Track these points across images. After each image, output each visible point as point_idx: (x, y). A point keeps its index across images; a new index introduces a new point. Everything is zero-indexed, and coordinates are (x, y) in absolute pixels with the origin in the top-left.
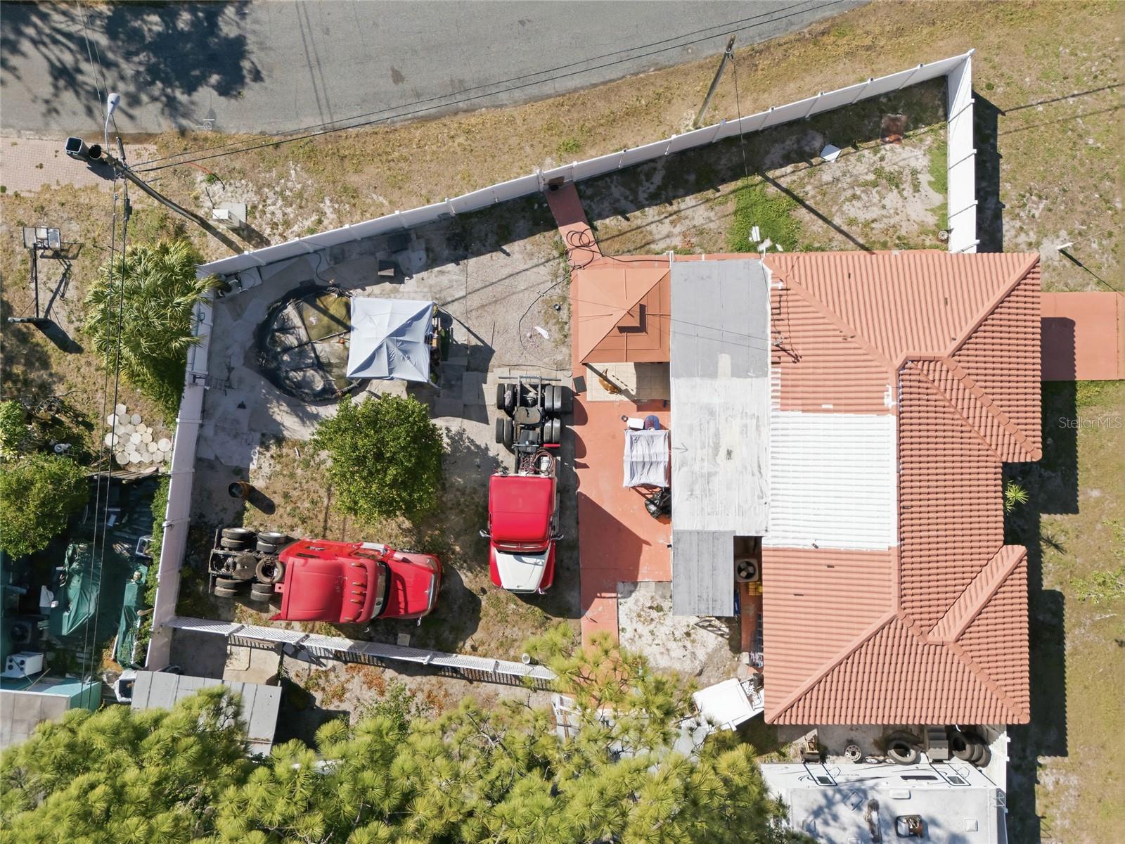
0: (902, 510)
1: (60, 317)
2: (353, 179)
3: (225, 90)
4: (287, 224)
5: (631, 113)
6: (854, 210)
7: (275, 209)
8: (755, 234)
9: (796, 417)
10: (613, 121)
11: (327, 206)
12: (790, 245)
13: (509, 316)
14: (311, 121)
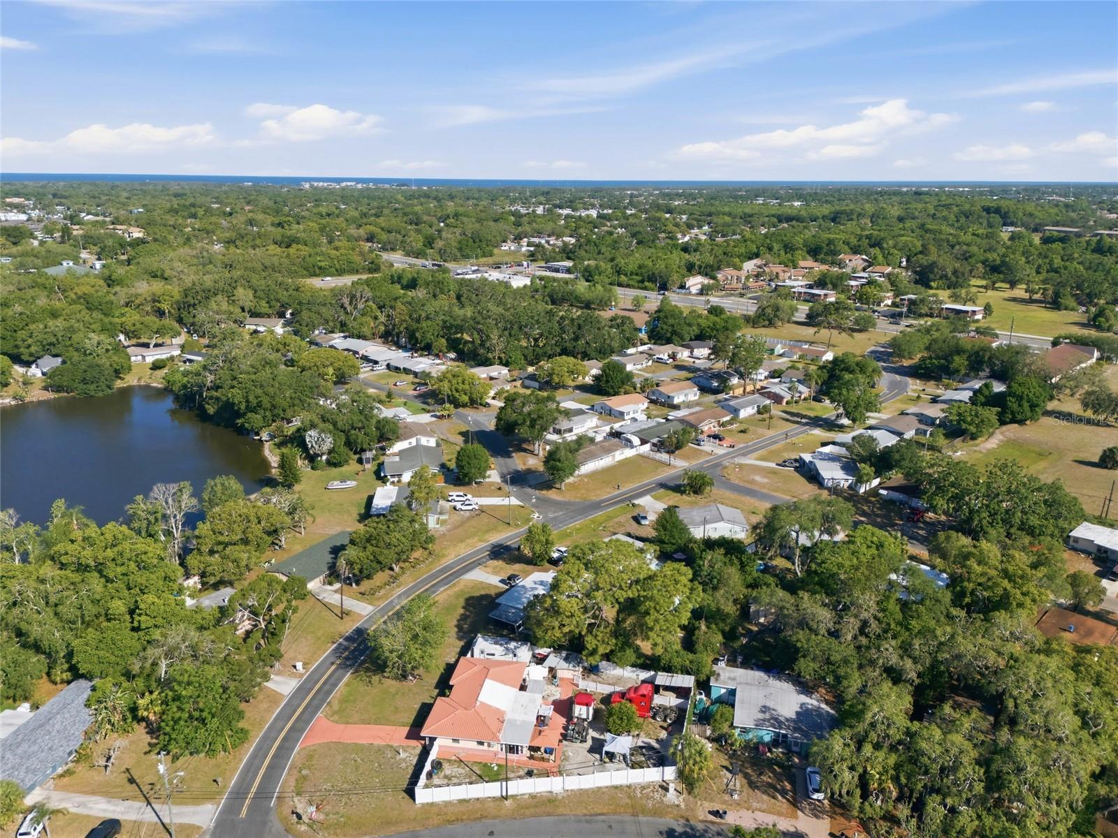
0: (482, 686)
1: (729, 775)
2: (628, 801)
3: (673, 831)
4: (653, 791)
5: (527, 808)
6: (461, 771)
7: (657, 796)
8: (496, 768)
9: (503, 708)
10: (536, 806)
11: (639, 795)
12: (485, 765)
13: (580, 759)
14: (642, 818)
